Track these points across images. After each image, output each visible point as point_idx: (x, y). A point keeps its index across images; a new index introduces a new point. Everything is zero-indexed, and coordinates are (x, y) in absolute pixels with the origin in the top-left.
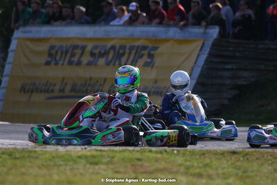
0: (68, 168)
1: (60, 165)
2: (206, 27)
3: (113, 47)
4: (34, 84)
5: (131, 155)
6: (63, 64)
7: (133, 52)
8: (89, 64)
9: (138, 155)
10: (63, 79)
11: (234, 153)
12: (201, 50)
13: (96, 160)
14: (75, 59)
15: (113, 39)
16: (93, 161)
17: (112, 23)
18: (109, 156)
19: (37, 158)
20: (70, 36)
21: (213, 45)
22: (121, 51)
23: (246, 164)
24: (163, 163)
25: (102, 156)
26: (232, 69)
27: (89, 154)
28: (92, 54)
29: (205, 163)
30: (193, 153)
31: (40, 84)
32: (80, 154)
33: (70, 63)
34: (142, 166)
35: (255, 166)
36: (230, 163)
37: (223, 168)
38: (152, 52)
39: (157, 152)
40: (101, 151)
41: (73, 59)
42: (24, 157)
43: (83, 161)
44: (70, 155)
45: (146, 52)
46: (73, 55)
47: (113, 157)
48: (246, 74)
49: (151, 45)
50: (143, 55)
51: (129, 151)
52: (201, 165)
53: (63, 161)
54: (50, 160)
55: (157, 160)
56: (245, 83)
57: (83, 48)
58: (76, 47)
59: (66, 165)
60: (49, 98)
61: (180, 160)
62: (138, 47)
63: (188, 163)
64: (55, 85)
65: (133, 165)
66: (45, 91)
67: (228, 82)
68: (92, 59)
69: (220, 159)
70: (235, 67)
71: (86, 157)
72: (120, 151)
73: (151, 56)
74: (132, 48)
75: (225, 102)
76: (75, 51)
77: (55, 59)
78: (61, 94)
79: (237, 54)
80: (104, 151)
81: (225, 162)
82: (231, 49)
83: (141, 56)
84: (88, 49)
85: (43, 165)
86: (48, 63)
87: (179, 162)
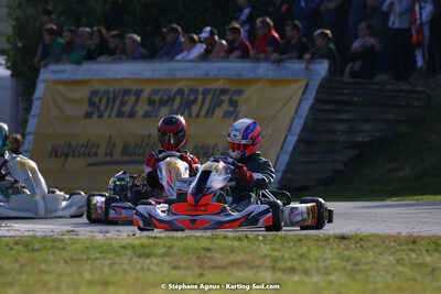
0: (107, 262)
1: (96, 259)
2: (310, 61)
3: (180, 92)
4: (70, 145)
5: (196, 244)
6: (110, 116)
7: (209, 98)
8: (147, 115)
9: (207, 244)
10: (110, 138)
11: (343, 237)
12: (303, 94)
13: (147, 251)
14: (127, 108)
15: (180, 80)
16: (143, 253)
17: (178, 58)
18: (165, 246)
19: (64, 249)
20: (119, 76)
21: (322, 86)
22: (192, 97)
23: (358, 254)
24: (241, 254)
25: (155, 245)
26: (348, 120)
27: (137, 242)
28: (151, 102)
29: (300, 252)
30: (284, 239)
31: (77, 145)
32: (124, 243)
33: (120, 114)
34: (211, 259)
35: (370, 256)
36: (335, 252)
37: (325, 260)
38: (235, 98)
39: (234, 239)
40: (155, 238)
41: (123, 109)
42: (45, 247)
43: (129, 252)
44: (110, 245)
45: (226, 98)
46: (123, 103)
47: (170, 247)
48: (367, 127)
49: (233, 88)
50: (222, 102)
51: (196, 237)
52: (294, 256)
53: (101, 253)
54: (82, 252)
55: (232, 250)
56: (366, 139)
57: (138, 93)
58: (127, 92)
59: (104, 259)
60: (91, 165)
61: (265, 249)
62: (215, 91)
63: (277, 254)
64: (99, 146)
65: (198, 258)
66: (84, 155)
67: (342, 138)
68: (150, 109)
69: (322, 247)
70: (351, 117)
71: (133, 247)
72: (183, 238)
73: (233, 103)
74: (206, 92)
75: (340, 166)
76: (127, 98)
77: (99, 109)
78: (108, 159)
79: (355, 99)
80: (160, 238)
81: (328, 251)
82: (346, 91)
83: (220, 104)
84: (145, 94)
85: (72, 259)
86: (89, 115)
87: (264, 252)
